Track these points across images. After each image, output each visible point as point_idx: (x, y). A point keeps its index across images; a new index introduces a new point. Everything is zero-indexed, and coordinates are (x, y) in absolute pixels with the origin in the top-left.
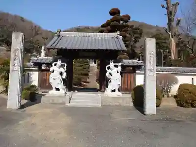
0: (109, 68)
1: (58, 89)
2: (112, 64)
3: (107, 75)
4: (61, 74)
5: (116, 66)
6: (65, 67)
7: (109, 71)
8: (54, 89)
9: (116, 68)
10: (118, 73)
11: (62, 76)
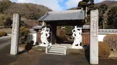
1: (45, 44)
6: (49, 31)
8: (43, 43)
9: (79, 31)
11: (47, 36)
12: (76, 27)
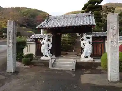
0: (83, 40)
1: (47, 56)
2: (85, 37)
3: (82, 45)
4: (49, 46)
5: (88, 38)
7: (82, 42)
8: (45, 56)
9: (88, 39)
10: (90, 43)
11: (49, 47)
12: (84, 35)
